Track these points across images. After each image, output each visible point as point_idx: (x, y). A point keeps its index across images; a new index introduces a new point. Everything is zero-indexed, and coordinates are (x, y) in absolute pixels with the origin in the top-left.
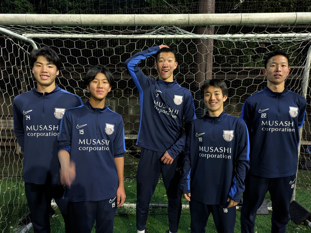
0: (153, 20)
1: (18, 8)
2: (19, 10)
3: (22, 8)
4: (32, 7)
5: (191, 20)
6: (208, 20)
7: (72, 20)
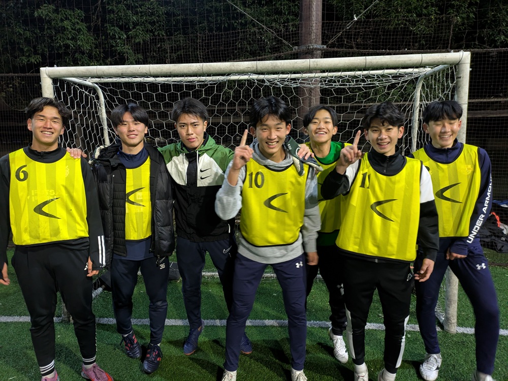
0: (221, 69)
1: (68, 31)
2: (69, 35)
3: (73, 31)
4: (84, 27)
5: (259, 68)
6: (276, 68)
7: (141, 71)
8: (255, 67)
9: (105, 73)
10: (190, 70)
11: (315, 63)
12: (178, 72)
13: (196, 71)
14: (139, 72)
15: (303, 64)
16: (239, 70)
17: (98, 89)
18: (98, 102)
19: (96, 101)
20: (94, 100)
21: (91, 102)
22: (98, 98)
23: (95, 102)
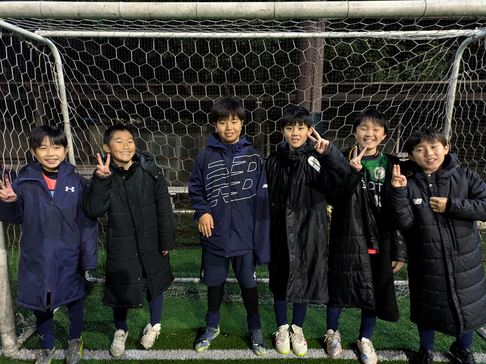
0: (223, 10)
5: (277, 11)
6: (301, 11)
7: (108, 10)
8: (272, 9)
9: (53, 11)
10: (179, 11)
11: (356, 7)
12: (161, 13)
13: (187, 12)
14: (105, 11)
15: (339, 8)
16: (249, 13)
17: (52, 47)
18: (53, 65)
19: (50, 62)
20: (47, 60)
21: (42, 63)
22: (53, 59)
23: (48, 64)
